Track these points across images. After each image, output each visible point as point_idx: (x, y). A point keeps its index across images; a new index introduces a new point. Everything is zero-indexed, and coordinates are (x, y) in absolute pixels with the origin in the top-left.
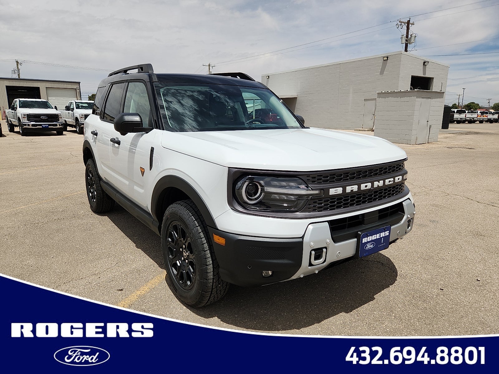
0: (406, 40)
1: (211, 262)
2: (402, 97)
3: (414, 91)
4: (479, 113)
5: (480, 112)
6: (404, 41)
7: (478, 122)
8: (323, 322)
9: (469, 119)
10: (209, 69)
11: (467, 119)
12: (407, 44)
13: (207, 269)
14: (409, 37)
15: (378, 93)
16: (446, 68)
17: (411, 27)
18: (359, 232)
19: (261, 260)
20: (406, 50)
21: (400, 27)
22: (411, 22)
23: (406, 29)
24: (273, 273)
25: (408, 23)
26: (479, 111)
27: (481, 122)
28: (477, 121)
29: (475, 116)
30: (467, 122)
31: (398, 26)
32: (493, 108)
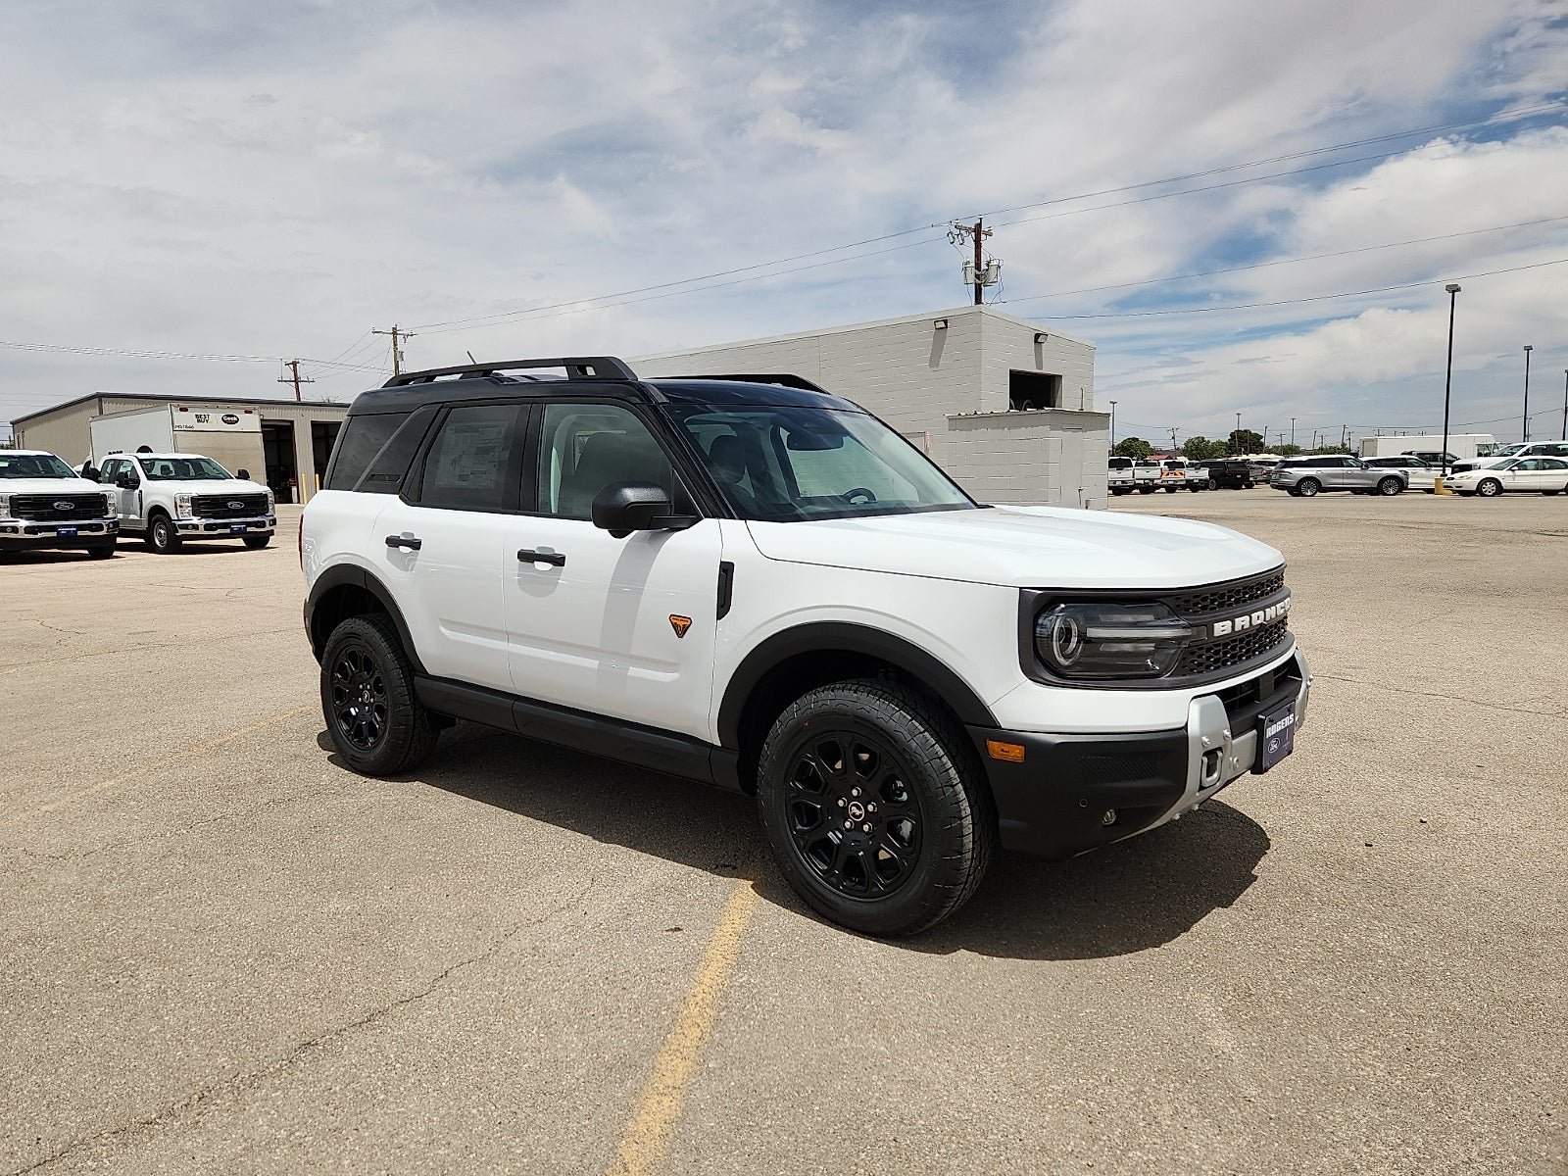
0: (977, 276)
1: (968, 811)
2: (1015, 427)
3: (1043, 411)
4: (1162, 466)
5: (1166, 464)
6: (971, 278)
7: (1163, 490)
8: (1194, 928)
9: (1142, 482)
10: (395, 345)
11: (1137, 482)
12: (980, 285)
13: (961, 827)
14: (984, 267)
15: (950, 419)
16: (1087, 351)
17: (985, 242)
18: (1260, 716)
19: (1108, 785)
20: (978, 301)
21: (958, 240)
22: (984, 228)
23: (974, 246)
24: (1118, 813)
25: (978, 229)
26: (1162, 462)
27: (1171, 489)
28: (1160, 487)
29: (1154, 473)
30: (1138, 491)
31: (954, 238)
32: (1184, 453)
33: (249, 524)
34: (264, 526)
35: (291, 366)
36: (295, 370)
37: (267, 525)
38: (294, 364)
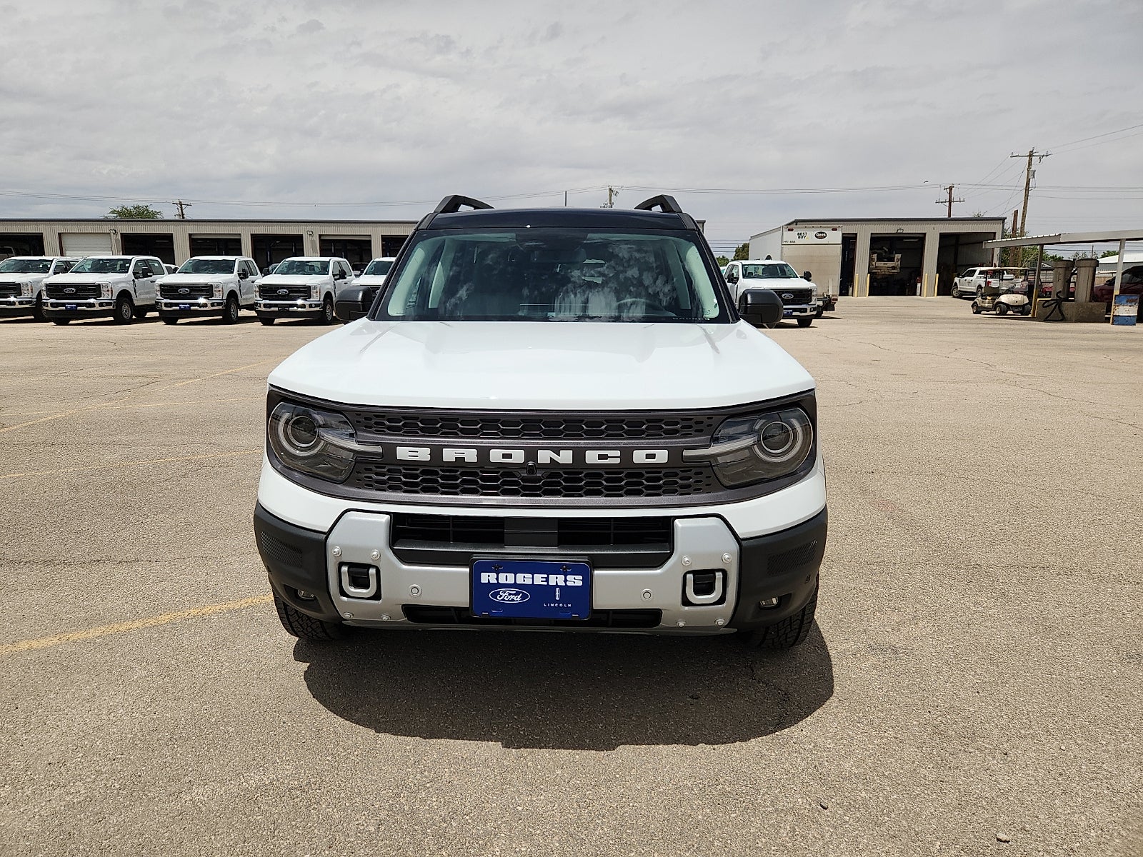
18: (474, 556)
33: (795, 310)
34: (806, 312)
35: (948, 190)
36: (950, 193)
37: (808, 311)
38: (951, 188)
